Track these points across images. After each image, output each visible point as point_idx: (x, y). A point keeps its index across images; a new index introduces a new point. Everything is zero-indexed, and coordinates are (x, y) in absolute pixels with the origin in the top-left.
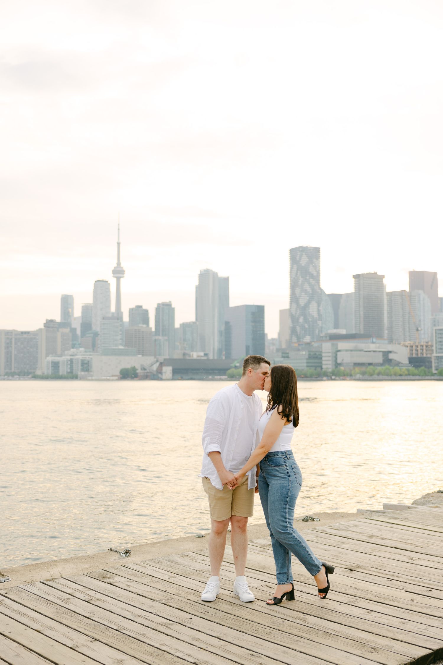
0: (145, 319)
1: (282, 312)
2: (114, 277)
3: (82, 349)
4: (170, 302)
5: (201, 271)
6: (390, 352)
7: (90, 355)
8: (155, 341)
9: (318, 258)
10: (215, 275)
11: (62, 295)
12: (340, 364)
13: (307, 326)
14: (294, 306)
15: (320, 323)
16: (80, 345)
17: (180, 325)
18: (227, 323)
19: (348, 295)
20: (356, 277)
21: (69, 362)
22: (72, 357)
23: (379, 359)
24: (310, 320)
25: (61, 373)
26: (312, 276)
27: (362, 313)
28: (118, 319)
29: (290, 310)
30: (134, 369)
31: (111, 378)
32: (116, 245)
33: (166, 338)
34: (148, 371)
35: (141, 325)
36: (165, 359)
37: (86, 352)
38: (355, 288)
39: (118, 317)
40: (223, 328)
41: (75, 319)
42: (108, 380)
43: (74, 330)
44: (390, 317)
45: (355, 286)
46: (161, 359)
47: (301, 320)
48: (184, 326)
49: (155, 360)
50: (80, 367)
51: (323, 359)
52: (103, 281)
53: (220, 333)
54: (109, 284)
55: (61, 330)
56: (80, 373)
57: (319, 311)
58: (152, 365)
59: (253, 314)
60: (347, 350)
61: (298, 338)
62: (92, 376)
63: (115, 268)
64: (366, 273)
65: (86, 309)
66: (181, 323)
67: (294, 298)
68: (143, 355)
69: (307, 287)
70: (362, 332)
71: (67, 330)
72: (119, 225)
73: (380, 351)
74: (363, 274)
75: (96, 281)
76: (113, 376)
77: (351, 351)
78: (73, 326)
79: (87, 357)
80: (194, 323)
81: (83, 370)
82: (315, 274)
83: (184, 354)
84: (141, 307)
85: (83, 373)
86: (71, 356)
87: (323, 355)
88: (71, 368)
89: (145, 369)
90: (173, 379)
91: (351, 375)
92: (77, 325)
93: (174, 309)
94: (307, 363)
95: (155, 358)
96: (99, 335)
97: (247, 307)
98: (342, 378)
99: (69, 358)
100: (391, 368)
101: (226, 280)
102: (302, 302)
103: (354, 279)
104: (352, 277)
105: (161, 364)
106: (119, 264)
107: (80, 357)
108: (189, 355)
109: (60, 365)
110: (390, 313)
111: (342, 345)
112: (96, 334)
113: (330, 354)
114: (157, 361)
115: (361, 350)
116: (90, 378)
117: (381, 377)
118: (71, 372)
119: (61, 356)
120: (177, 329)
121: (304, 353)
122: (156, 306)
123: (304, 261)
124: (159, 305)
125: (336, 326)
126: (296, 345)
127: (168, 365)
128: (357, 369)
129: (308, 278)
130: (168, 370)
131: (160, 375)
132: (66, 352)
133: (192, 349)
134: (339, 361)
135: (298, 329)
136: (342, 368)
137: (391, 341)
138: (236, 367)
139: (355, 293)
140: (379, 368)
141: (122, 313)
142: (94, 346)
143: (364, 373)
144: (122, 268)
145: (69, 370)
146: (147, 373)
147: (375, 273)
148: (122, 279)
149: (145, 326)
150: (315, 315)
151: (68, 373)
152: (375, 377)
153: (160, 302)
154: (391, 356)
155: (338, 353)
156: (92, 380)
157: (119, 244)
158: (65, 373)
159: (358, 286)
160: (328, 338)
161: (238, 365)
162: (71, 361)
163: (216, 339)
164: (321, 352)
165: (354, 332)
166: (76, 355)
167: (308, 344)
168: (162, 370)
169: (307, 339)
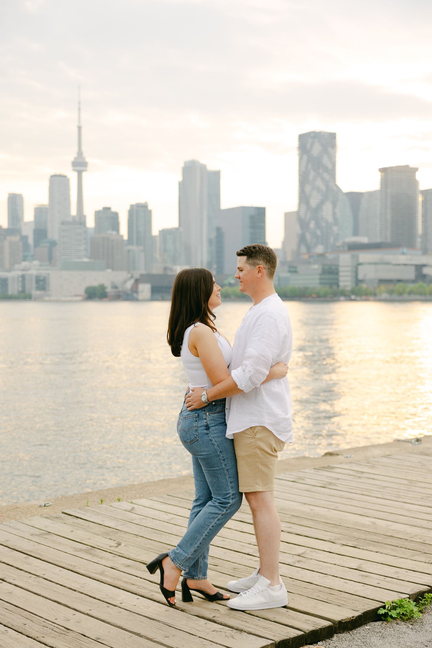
0: (115, 225)
1: (287, 216)
2: (74, 170)
3: (36, 262)
4: (146, 202)
5: (185, 163)
6: (424, 265)
7: (47, 270)
8: (129, 251)
9: (333, 145)
10: (203, 167)
11: (9, 194)
12: (362, 281)
13: (319, 233)
14: (304, 207)
15: (335, 229)
16: (34, 258)
17: (160, 232)
18: (218, 230)
19: (371, 194)
20: (383, 170)
21: (21, 279)
22: (24, 273)
23: (411, 274)
24: (324, 225)
25: (10, 292)
26: (326, 170)
27: (389, 216)
28: (81, 224)
29: (298, 212)
30: (102, 287)
31: (75, 298)
32: (76, 130)
33: (141, 248)
34: (120, 289)
35: (110, 232)
36: (142, 275)
37: (41, 265)
38: (381, 184)
39: (81, 220)
40: (213, 235)
41: (26, 224)
42: (70, 301)
43: (24, 239)
44: (425, 222)
45: (381, 182)
46: (137, 275)
47: (312, 225)
48: (164, 233)
49: (129, 276)
50: (34, 285)
51: (341, 274)
52: (61, 176)
53: (210, 241)
54: (68, 180)
55: (9, 238)
56: (35, 293)
57: (334, 214)
58: (125, 282)
59: (252, 218)
60: (370, 264)
61: (309, 248)
62: (49, 296)
63: (75, 158)
64: (394, 166)
65: (39, 211)
66: (161, 229)
67: (304, 198)
68: (113, 269)
69: (319, 183)
70: (389, 240)
71: (16, 239)
72: (79, 103)
73: (411, 265)
74: (390, 167)
75: (53, 176)
76: (76, 296)
77: (376, 264)
78: (24, 233)
79: (43, 272)
80: (176, 229)
81: (38, 288)
82: (330, 166)
83: (165, 269)
84: (109, 209)
85: (38, 293)
86: (23, 270)
87: (341, 269)
88: (23, 286)
89: (116, 287)
90: (152, 299)
91: (375, 295)
92: (29, 232)
93: (150, 212)
94: (320, 279)
95: (129, 272)
96: (56, 244)
97: (244, 209)
98: (364, 298)
99: (20, 273)
100: (425, 285)
101: (217, 174)
102: (314, 203)
103: (380, 174)
104: (378, 170)
105: (137, 282)
106: (80, 153)
107: (34, 272)
108: (172, 270)
109: (10, 282)
110: (424, 216)
111: (364, 257)
112: (53, 244)
113: (349, 269)
114: (132, 277)
115: (388, 264)
116: (47, 298)
117: (413, 297)
118: (23, 291)
119: (10, 270)
120: (156, 237)
121: (316, 267)
122: (128, 208)
123: (316, 149)
124: (132, 206)
125: (356, 233)
126: (306, 257)
127: (145, 282)
128: (383, 287)
129: (321, 171)
130: (145, 289)
131: (135, 295)
132: (16, 266)
133: (175, 261)
134: (360, 277)
135: (308, 236)
136: (364, 286)
137: (425, 252)
138: (230, 285)
139: (381, 191)
140: (411, 286)
141: (85, 217)
142: (50, 258)
143: (391, 292)
144: (84, 159)
145: (20, 289)
146: (119, 292)
147: (407, 166)
148: (84, 174)
149: (114, 233)
150: (330, 219)
151: (19, 292)
152: (406, 296)
153: (134, 202)
154: (426, 271)
155: (360, 268)
156: (50, 301)
157: (80, 128)
158: (16, 293)
159: (384, 182)
160: (346, 248)
161: (232, 281)
162: (23, 277)
163: (205, 249)
164: (338, 266)
165: (378, 240)
166: (29, 269)
167: (322, 255)
168: (137, 287)
169: (320, 249)
